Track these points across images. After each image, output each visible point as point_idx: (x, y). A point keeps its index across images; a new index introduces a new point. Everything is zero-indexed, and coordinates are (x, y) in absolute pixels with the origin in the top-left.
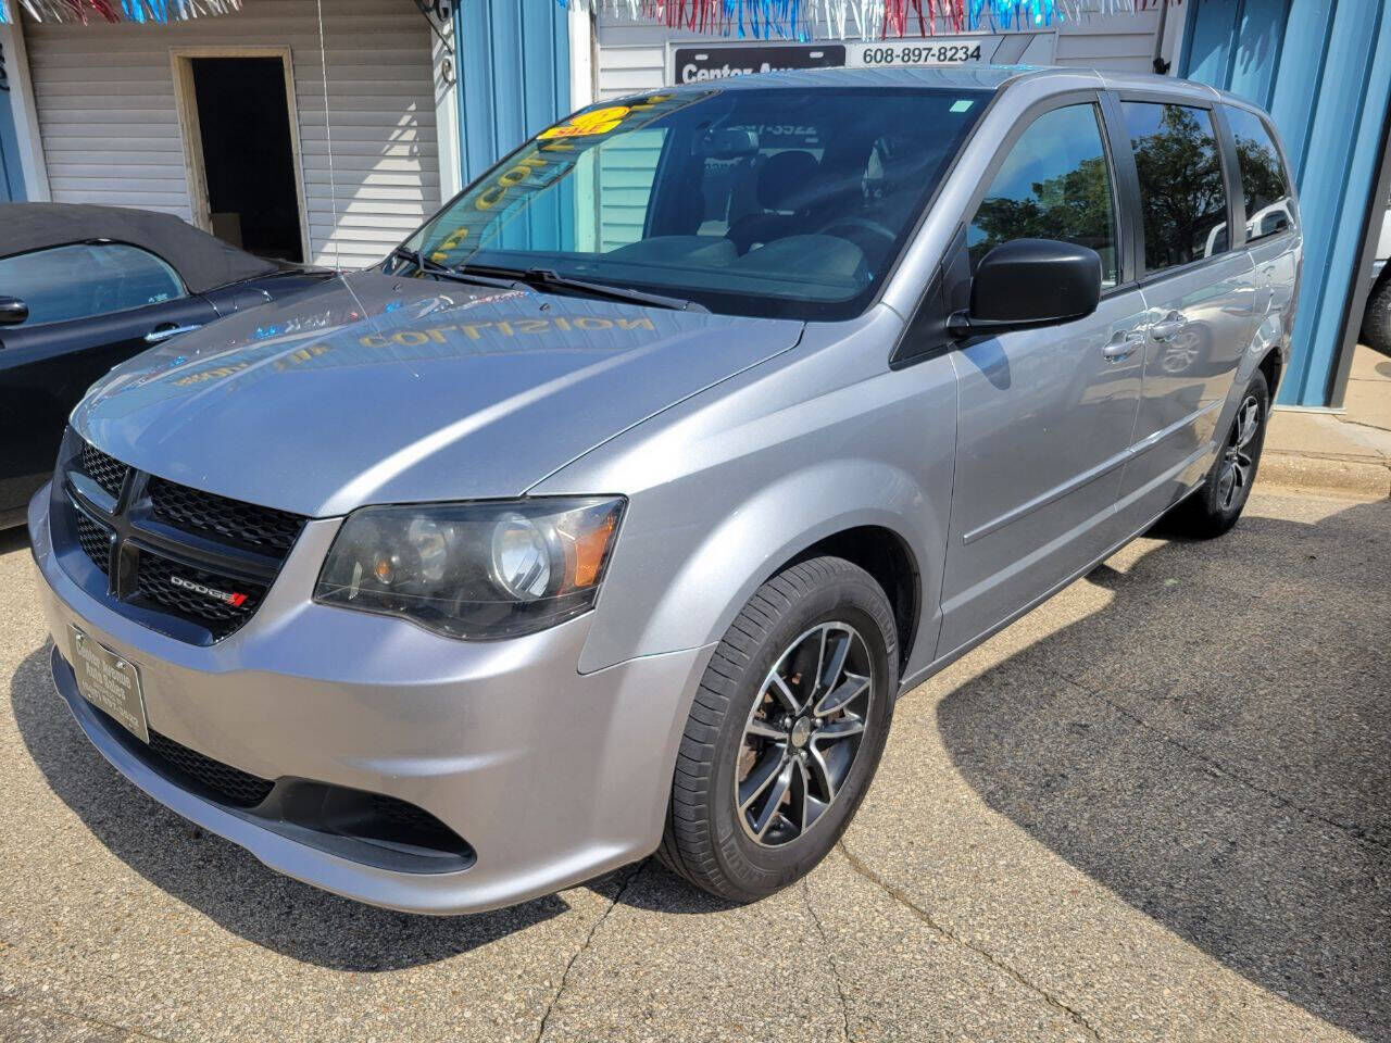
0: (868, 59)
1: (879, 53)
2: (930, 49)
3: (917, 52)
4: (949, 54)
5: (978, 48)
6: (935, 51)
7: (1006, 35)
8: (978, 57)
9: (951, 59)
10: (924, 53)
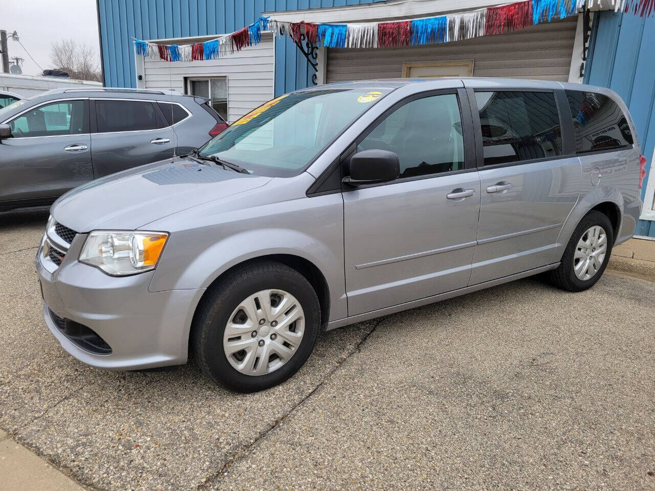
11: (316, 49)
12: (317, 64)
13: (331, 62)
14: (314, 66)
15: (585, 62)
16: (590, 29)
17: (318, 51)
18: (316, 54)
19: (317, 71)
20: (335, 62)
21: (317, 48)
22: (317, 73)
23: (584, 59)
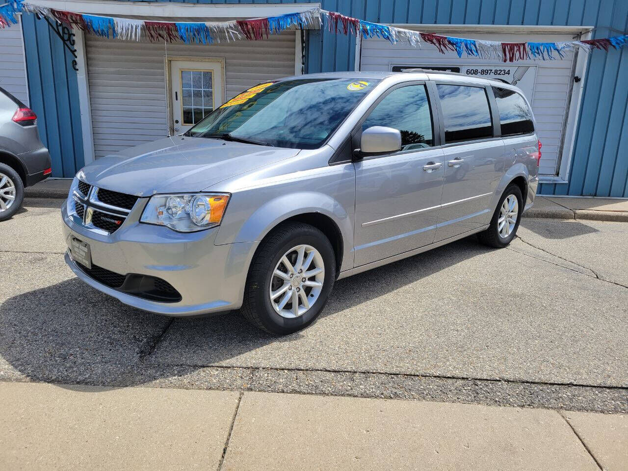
0: (468, 73)
1: (472, 71)
2: (491, 70)
3: (486, 71)
4: (498, 72)
5: (509, 71)
6: (493, 71)
7: (519, 67)
8: (509, 74)
9: (499, 74)
10: (489, 71)
11: (72, 36)
12: (76, 51)
13: (89, 49)
14: (73, 52)
15: (304, 66)
16: (304, 42)
17: (74, 38)
18: (74, 41)
19: (76, 57)
20: (93, 49)
21: (74, 35)
22: (76, 59)
23: (303, 64)
